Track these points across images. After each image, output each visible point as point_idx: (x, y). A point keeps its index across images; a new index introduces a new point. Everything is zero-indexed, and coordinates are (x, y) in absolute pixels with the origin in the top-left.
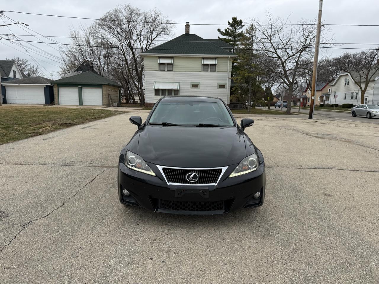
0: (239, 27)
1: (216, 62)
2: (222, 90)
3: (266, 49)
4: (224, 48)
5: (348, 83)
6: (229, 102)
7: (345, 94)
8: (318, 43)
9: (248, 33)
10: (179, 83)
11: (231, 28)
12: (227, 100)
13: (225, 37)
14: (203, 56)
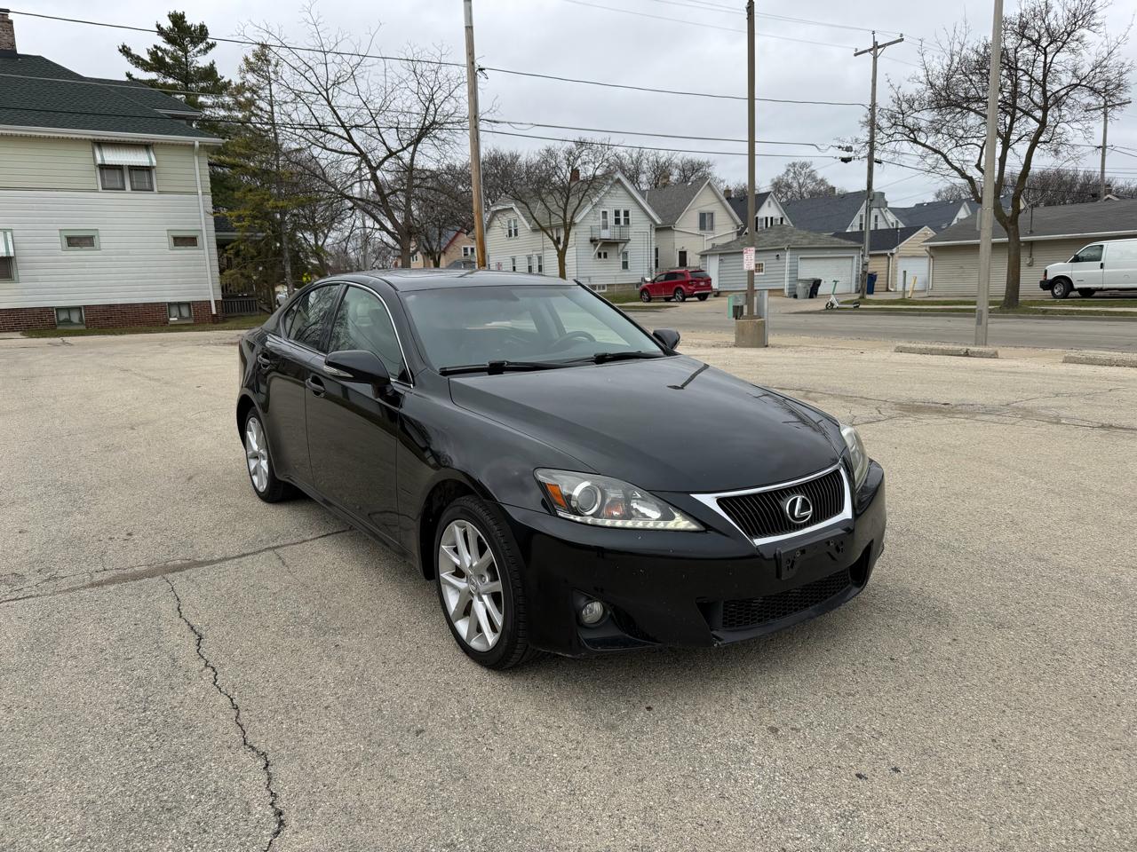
0: (197, 49)
1: (150, 159)
2: (185, 252)
3: (321, 126)
4: (169, 115)
5: (516, 230)
6: (219, 292)
7: (514, 260)
8: (475, 117)
9: (253, 71)
10: (9, 234)
11: (168, 47)
12: (210, 284)
13: (153, 75)
14: (97, 138)
